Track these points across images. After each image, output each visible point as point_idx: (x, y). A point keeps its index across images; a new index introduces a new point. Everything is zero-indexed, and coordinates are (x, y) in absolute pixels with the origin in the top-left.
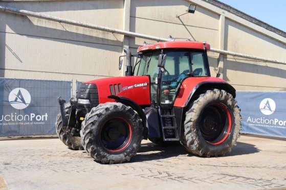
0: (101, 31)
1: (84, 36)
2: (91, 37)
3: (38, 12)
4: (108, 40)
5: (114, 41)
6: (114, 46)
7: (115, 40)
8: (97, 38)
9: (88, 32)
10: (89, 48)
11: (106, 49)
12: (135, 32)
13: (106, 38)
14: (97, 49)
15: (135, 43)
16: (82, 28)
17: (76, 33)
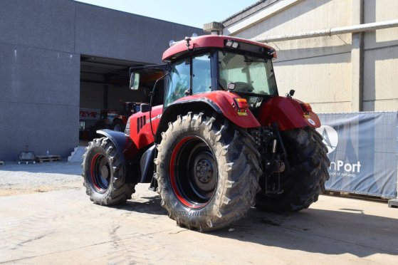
0: (321, 38)
1: (300, 51)
2: (308, 50)
3: (253, 37)
4: (331, 48)
5: (340, 47)
6: (340, 54)
7: (342, 44)
8: (316, 50)
9: (304, 44)
10: (306, 66)
11: (329, 62)
12: (374, 21)
13: (328, 46)
14: (316, 65)
15: (375, 39)
16: (297, 40)
17: (291, 50)
